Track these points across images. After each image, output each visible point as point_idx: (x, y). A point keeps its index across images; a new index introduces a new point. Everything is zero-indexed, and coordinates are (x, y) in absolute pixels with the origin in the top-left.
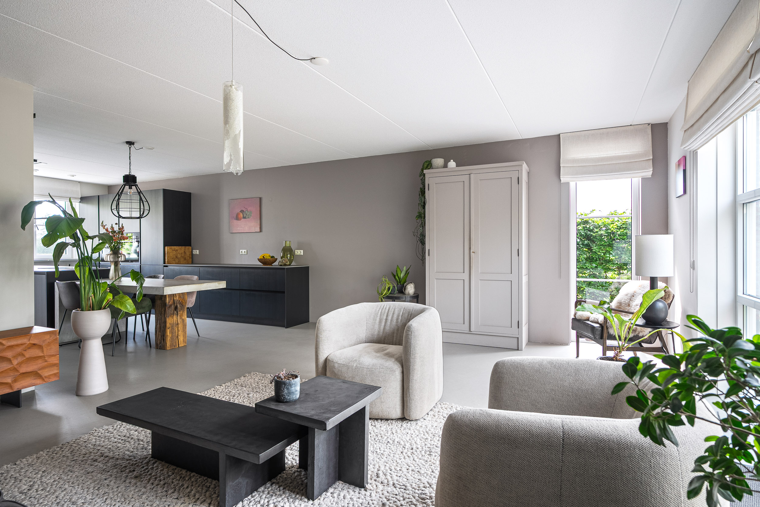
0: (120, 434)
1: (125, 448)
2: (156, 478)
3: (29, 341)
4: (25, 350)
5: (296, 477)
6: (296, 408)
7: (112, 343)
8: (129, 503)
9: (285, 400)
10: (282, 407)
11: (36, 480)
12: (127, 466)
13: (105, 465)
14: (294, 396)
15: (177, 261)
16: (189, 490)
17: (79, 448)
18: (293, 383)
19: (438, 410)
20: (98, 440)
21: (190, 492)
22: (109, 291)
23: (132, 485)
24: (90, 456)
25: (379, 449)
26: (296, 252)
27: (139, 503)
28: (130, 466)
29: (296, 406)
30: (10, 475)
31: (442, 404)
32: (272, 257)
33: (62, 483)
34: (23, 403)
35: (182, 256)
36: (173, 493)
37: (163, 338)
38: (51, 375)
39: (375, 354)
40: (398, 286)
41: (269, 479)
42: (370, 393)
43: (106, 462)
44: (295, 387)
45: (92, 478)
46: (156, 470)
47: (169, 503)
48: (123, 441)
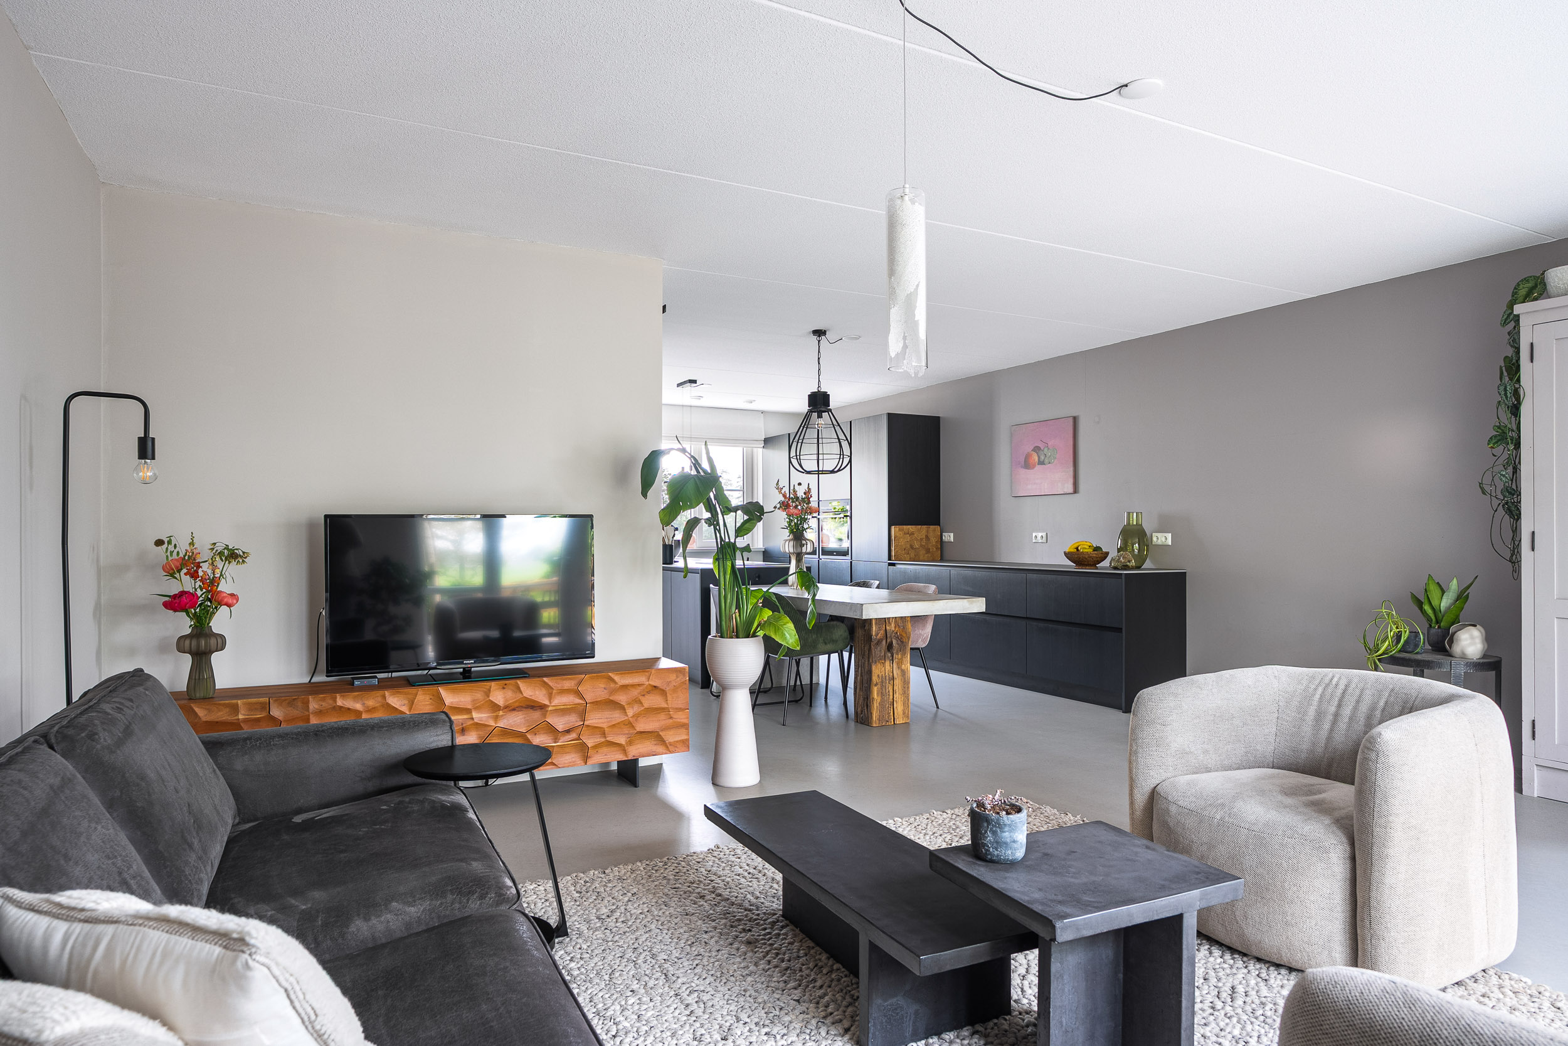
0: (749, 862)
1: (749, 888)
2: (777, 954)
3: (648, 681)
4: (644, 695)
5: (1028, 1035)
6: (1006, 878)
7: (783, 702)
8: (725, 983)
9: (989, 857)
10: (980, 871)
11: (620, 904)
12: (743, 919)
13: (713, 909)
14: (1009, 852)
15: (912, 555)
16: (820, 992)
17: (688, 871)
18: (1007, 822)
19: (1484, 991)
20: (716, 865)
21: (821, 997)
22: (761, 605)
23: (739, 954)
24: (698, 888)
25: (1256, 1039)
26: (1155, 539)
27: (739, 988)
28: (746, 921)
29: (1008, 875)
30: (593, 887)
31: (1507, 977)
32: (1097, 549)
33: (649, 920)
34: (640, 782)
35: (921, 545)
36: (795, 988)
37: (867, 703)
38: (677, 742)
39: (1280, 797)
40: (1433, 631)
41: (971, 1023)
42: (1203, 885)
43: (716, 905)
44: (1010, 831)
45: (688, 924)
46: (782, 939)
47: (783, 1005)
48: (750, 876)
